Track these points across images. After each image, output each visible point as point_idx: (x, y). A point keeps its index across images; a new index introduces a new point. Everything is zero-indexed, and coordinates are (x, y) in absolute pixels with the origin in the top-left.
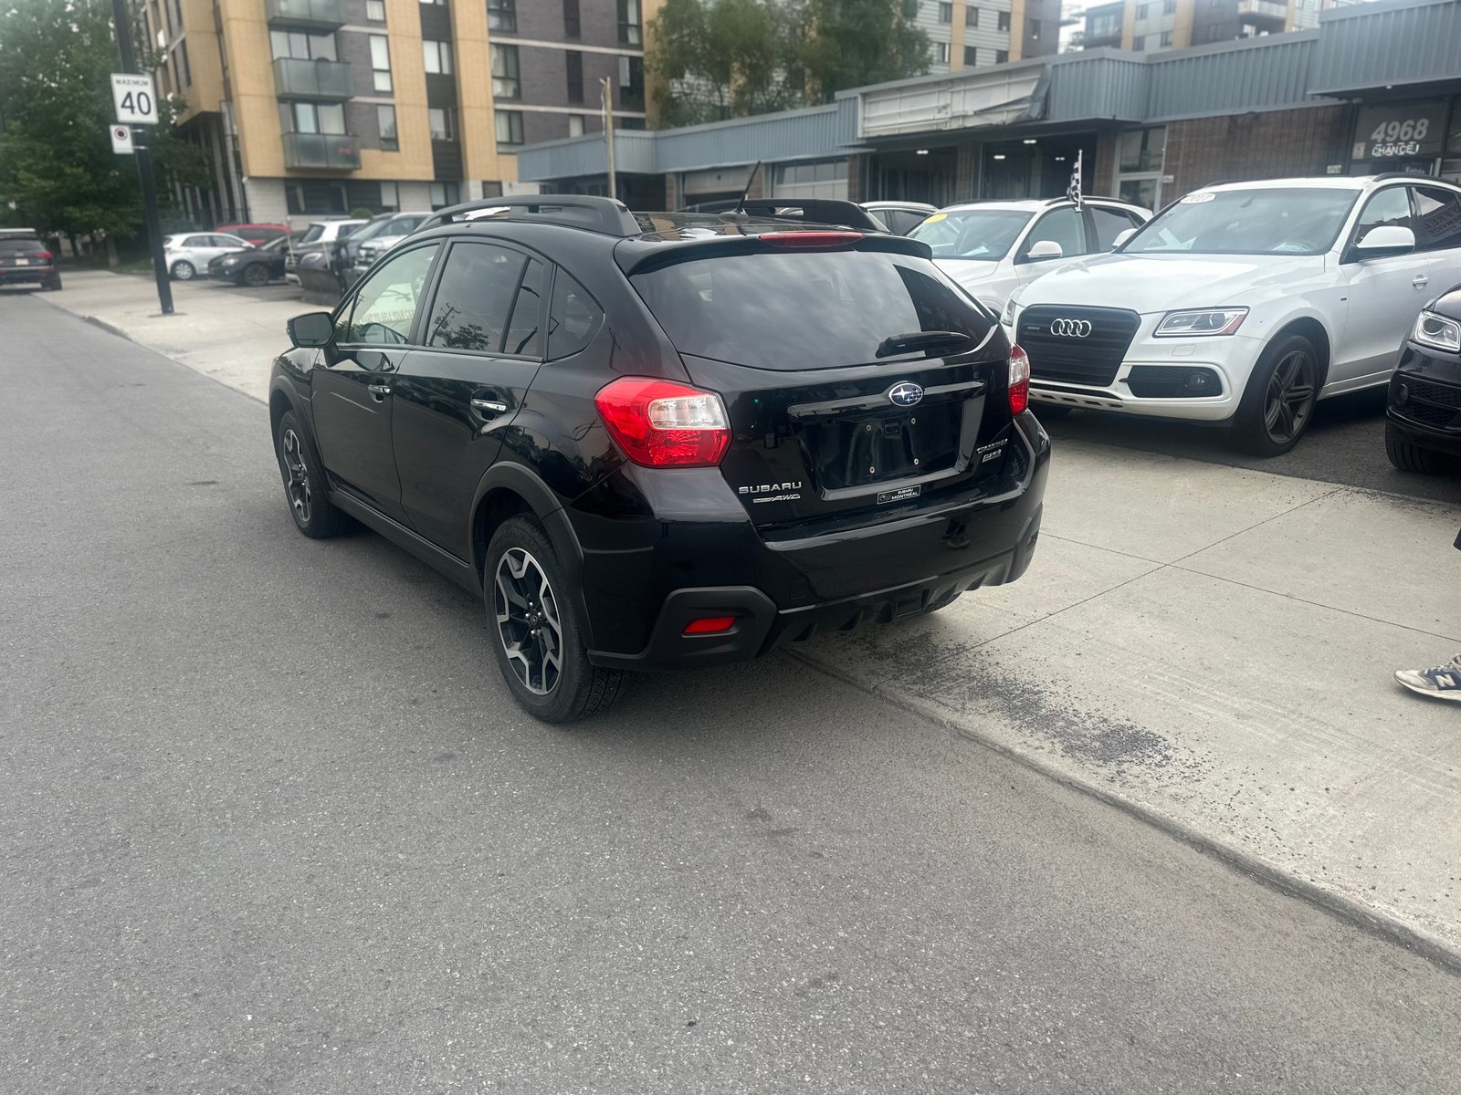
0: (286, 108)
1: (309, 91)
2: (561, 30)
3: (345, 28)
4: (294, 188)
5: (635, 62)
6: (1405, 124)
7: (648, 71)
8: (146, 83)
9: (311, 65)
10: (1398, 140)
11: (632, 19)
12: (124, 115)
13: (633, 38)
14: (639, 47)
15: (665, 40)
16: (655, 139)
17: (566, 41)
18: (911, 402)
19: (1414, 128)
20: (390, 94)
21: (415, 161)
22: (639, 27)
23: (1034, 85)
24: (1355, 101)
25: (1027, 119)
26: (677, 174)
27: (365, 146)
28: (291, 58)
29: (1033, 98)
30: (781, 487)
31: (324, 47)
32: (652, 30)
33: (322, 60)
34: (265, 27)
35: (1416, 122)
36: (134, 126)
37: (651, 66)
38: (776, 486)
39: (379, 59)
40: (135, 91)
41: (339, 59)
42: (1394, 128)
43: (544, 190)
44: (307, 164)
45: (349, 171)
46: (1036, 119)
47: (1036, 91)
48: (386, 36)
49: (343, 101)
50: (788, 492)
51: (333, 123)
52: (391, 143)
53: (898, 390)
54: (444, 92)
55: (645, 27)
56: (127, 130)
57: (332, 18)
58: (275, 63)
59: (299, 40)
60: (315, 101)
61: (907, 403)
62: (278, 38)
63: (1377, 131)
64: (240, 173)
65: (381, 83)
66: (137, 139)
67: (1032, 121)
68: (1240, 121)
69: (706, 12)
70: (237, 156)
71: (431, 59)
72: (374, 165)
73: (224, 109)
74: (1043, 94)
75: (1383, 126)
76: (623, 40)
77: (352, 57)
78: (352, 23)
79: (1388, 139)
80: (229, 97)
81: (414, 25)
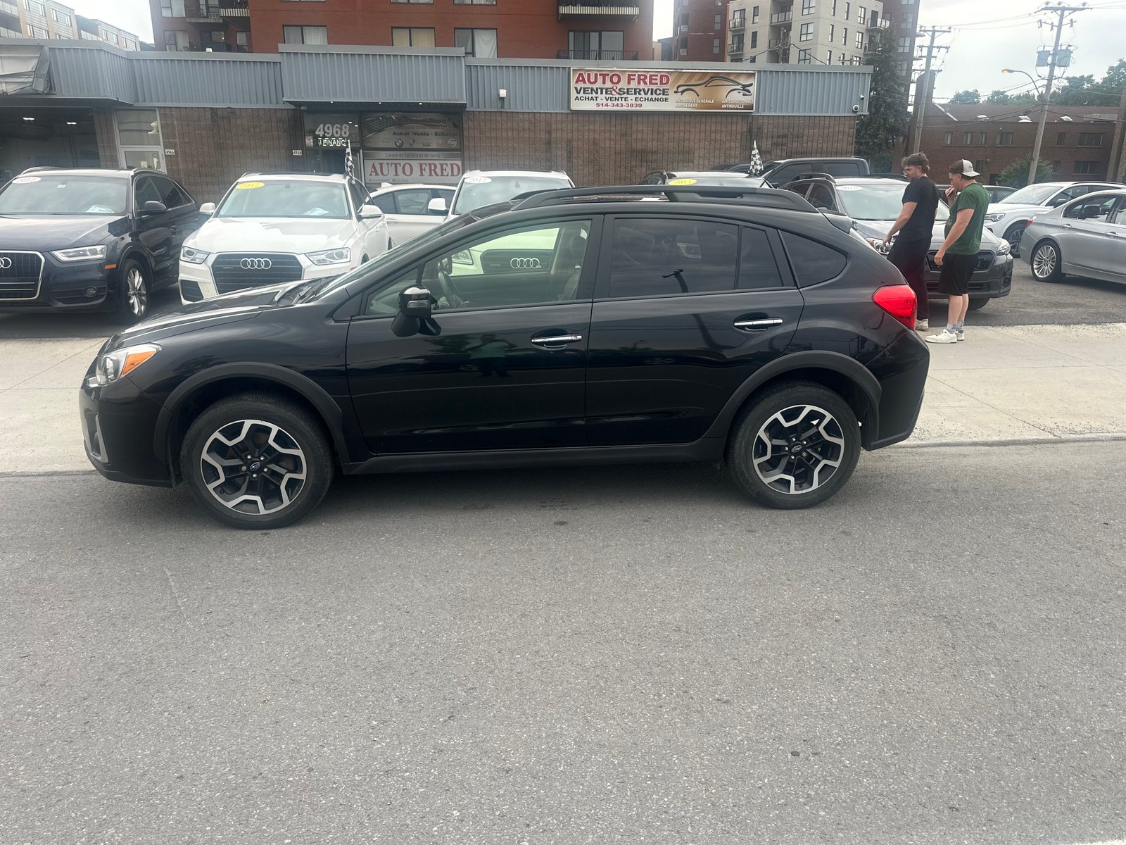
6: (336, 126)
10: (333, 136)
19: (341, 130)
23: (34, 62)
24: (302, 108)
25: (34, 92)
29: (35, 73)
35: (341, 125)
42: (328, 129)
46: (42, 93)
47: (38, 67)
63: (318, 129)
67: (39, 94)
68: (219, 113)
74: (45, 72)
75: (322, 126)
79: (326, 135)
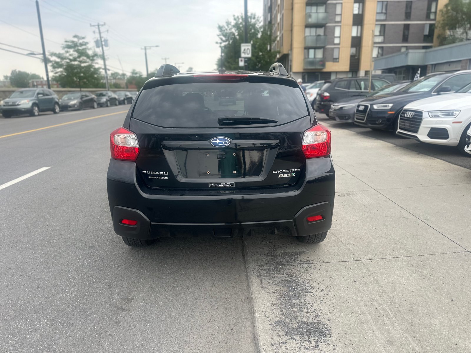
0: (306, 51)
1: (314, 45)
2: (403, 16)
3: (328, 25)
4: (305, 75)
5: (431, 26)
7: (436, 28)
8: (249, 46)
9: (315, 37)
11: (433, 10)
12: (243, 55)
13: (432, 17)
14: (435, 20)
15: (446, 16)
16: (426, 52)
17: (405, 20)
18: (222, 146)
20: (339, 44)
21: (344, 65)
22: (435, 13)
26: (432, 65)
27: (328, 61)
28: (310, 36)
30: (159, 173)
31: (321, 31)
32: (441, 13)
33: (319, 35)
34: (304, 27)
36: (245, 58)
37: (438, 26)
38: (157, 173)
39: (337, 33)
40: (246, 48)
41: (325, 35)
43: (383, 72)
44: (309, 67)
45: (322, 69)
48: (340, 26)
49: (323, 48)
50: (161, 175)
51: (319, 54)
52: (336, 60)
53: (216, 140)
54: (357, 42)
55: (438, 12)
56: (243, 59)
57: (324, 22)
58: (305, 37)
59: (313, 30)
60: (315, 48)
61: (220, 146)
62: (308, 30)
64: (291, 71)
65: (337, 41)
66: (245, 62)
69: (465, 4)
70: (291, 66)
71: (354, 32)
72: (330, 67)
73: (290, 52)
76: (428, 18)
77: (329, 34)
78: (330, 23)
80: (291, 49)
81: (350, 20)
